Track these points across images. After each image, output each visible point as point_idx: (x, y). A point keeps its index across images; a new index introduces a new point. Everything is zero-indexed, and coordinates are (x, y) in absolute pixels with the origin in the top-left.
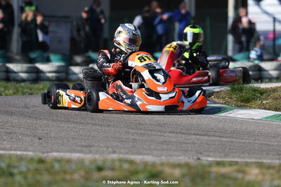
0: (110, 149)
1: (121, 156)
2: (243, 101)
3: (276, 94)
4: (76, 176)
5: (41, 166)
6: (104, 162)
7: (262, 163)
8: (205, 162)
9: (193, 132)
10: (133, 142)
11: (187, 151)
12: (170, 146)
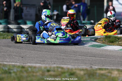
0: (53, 62)
4: (38, 74)
6: (50, 68)
7: (119, 69)
8: (94, 69)
9: (89, 55)
11: (86, 63)
12: (79, 61)
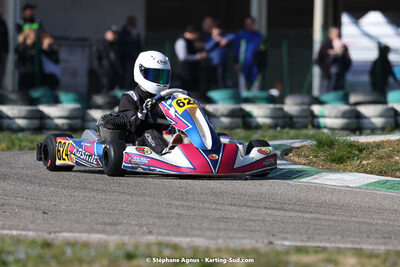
0: (145, 229)
1: (160, 238)
2: (333, 161)
3: (381, 152)
5: (47, 252)
6: (136, 246)
7: (361, 249)
8: (279, 248)
9: (262, 204)
10: (178, 218)
11: (254, 231)
12: (230, 224)
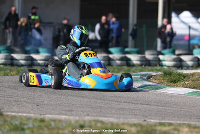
0: (85, 113)
1: (93, 118)
3: (194, 78)
4: (66, 131)
5: (42, 124)
6: (85, 122)
9: (139, 102)
12: (125, 111)
